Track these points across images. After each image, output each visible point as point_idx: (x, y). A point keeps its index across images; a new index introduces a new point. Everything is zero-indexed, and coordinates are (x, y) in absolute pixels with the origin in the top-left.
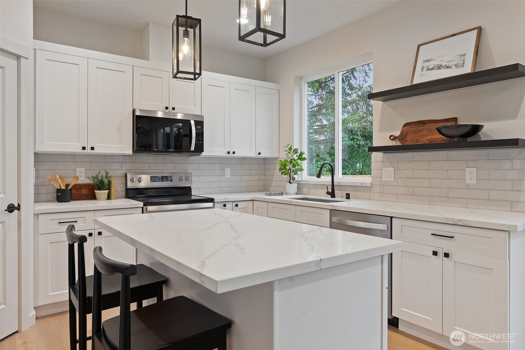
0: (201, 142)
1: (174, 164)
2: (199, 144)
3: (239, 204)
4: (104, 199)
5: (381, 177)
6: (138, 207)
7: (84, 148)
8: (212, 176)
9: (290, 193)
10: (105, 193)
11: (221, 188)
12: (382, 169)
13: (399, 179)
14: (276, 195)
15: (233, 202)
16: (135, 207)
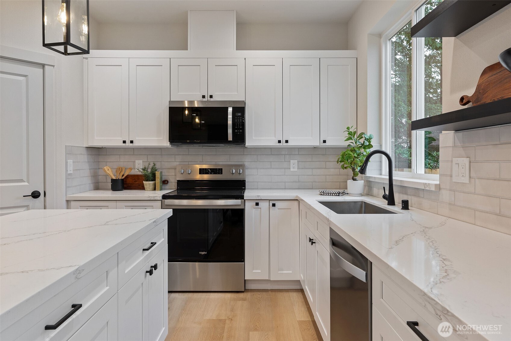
0: (241, 131)
1: (228, 156)
2: (238, 133)
3: (277, 203)
4: (149, 190)
5: (451, 176)
6: (156, 199)
7: (124, 142)
8: (273, 168)
9: (352, 194)
10: (149, 184)
11: (285, 182)
12: (452, 161)
13: (477, 180)
14: (330, 194)
15: (270, 200)
16: (153, 199)
